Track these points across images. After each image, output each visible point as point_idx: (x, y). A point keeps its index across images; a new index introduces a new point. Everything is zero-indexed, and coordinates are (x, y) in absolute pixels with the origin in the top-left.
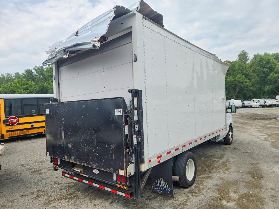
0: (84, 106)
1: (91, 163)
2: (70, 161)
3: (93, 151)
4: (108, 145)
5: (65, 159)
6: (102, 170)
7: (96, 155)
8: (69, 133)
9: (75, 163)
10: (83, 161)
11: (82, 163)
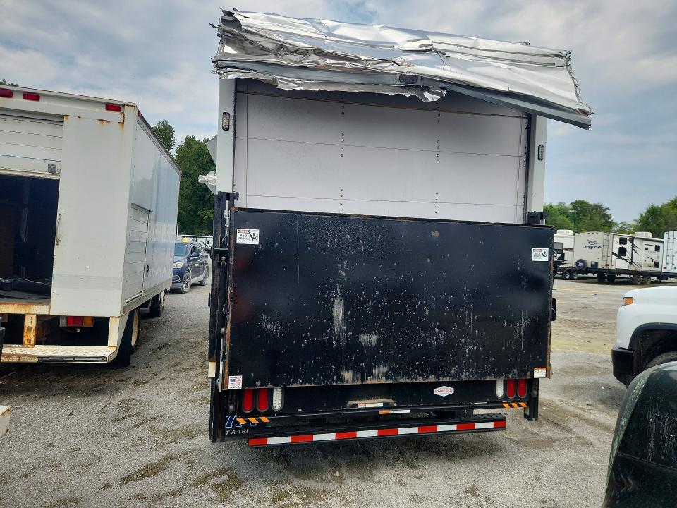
0: (435, 234)
1: (453, 371)
2: (368, 382)
3: (463, 340)
4: (509, 322)
5: (343, 381)
6: (488, 379)
7: (469, 349)
8: (367, 303)
9: (391, 382)
10: (425, 370)
11: (421, 378)
